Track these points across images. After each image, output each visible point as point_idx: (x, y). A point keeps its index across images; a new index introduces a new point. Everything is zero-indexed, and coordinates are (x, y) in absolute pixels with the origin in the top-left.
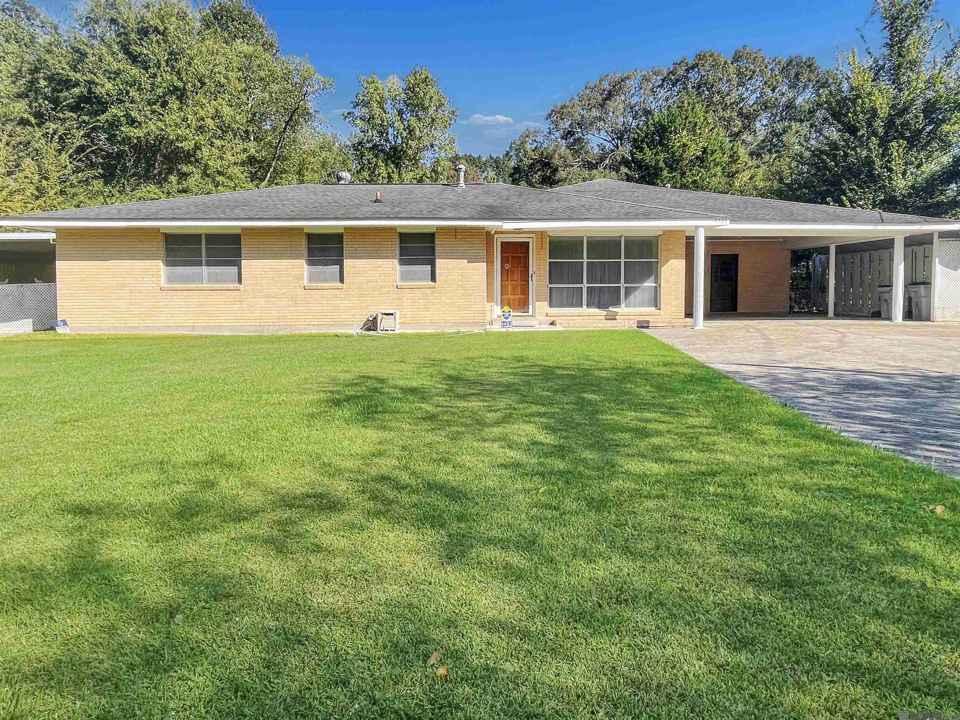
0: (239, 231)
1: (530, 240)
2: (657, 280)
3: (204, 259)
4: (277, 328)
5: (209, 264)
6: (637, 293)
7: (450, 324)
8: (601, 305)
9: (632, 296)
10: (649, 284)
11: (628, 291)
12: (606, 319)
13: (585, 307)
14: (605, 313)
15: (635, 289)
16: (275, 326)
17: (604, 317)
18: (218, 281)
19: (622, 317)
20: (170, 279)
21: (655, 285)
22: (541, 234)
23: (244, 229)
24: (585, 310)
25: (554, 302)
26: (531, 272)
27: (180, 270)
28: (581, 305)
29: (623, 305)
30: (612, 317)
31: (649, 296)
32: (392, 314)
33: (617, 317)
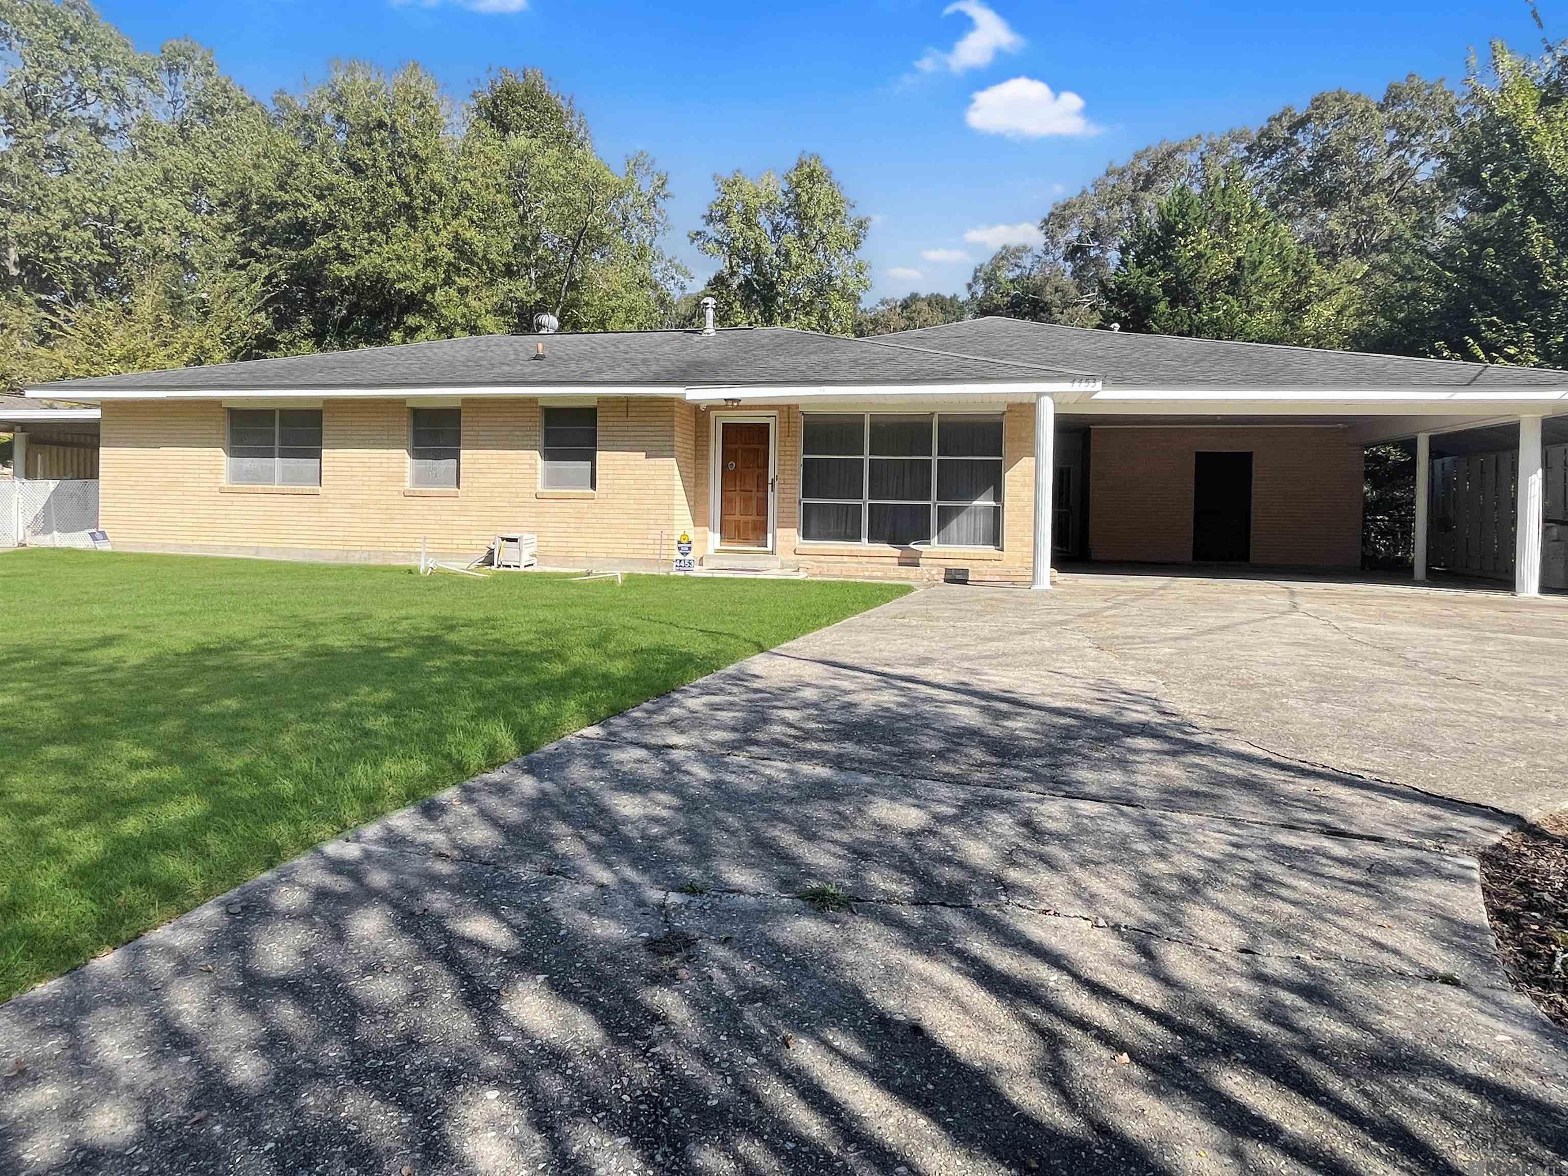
0: (319, 406)
1: (771, 421)
2: (998, 496)
3: (277, 446)
4: (365, 555)
5: (284, 454)
6: (963, 517)
7: (616, 561)
8: (895, 539)
9: (954, 524)
10: (984, 502)
11: (946, 516)
12: (900, 564)
13: (865, 540)
14: (897, 552)
15: (959, 510)
16: (363, 552)
17: (896, 560)
18: (293, 481)
19: (930, 561)
20: (236, 477)
21: (993, 503)
22: (787, 410)
23: (328, 401)
24: (864, 545)
25: (813, 531)
26: (771, 476)
27: (250, 463)
28: (856, 537)
29: (934, 540)
30: (913, 562)
31: (983, 523)
32: (515, 540)
33: (921, 561)
